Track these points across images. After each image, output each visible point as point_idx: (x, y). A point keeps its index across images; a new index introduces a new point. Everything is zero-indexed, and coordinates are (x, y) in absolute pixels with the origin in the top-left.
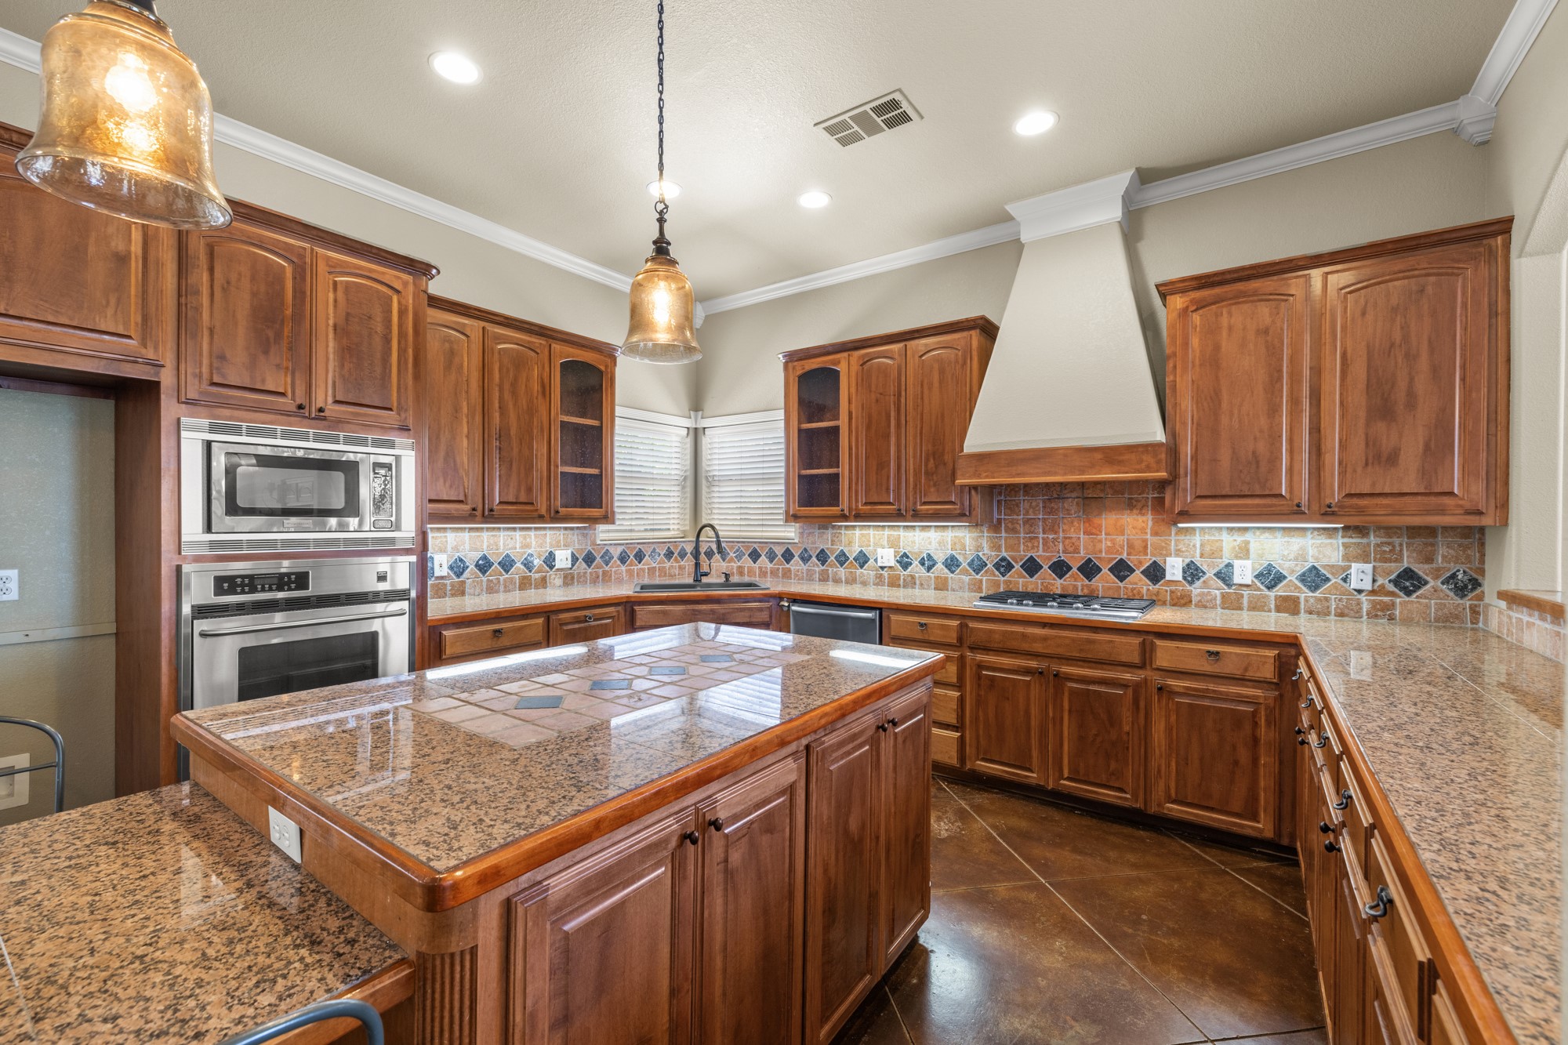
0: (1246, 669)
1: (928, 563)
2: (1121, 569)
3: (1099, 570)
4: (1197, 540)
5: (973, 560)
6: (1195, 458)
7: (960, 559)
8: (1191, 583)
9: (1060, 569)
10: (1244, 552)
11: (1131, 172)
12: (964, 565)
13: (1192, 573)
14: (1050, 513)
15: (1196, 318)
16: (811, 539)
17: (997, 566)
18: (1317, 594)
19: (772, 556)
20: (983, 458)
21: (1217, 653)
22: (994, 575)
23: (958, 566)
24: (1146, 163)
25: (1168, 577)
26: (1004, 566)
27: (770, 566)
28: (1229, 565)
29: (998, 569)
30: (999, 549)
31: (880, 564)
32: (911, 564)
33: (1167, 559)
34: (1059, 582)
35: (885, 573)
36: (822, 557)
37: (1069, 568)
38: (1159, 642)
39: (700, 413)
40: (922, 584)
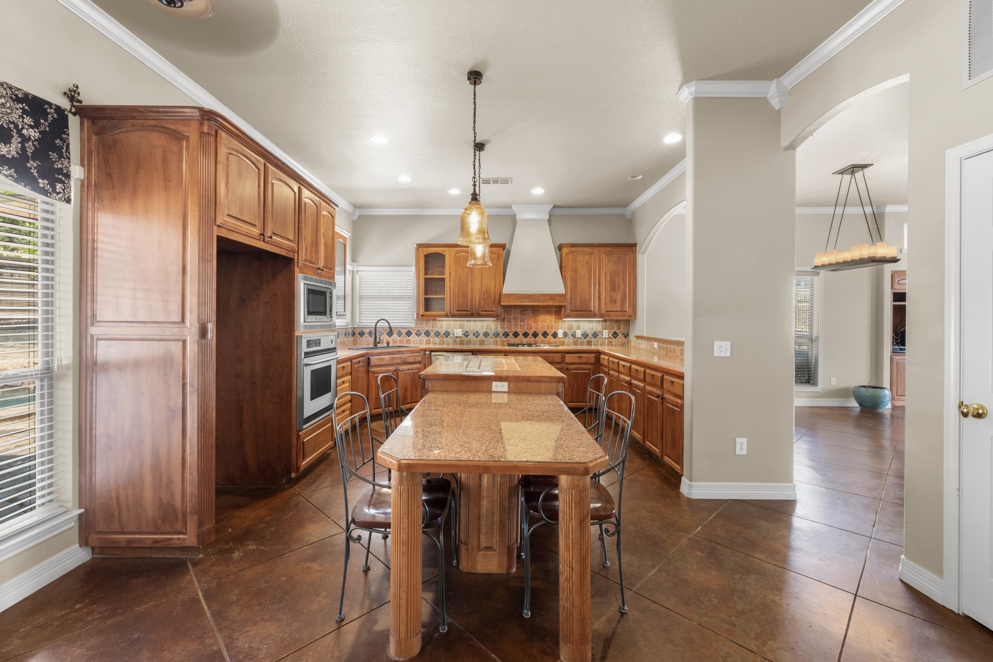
0: (588, 360)
1: (477, 335)
2: (545, 334)
3: (538, 335)
4: (566, 324)
5: (494, 333)
6: (571, 299)
7: (490, 333)
8: (565, 338)
9: (526, 335)
10: (578, 328)
11: (552, 206)
12: (491, 335)
13: (565, 334)
14: (522, 315)
15: (570, 256)
16: (421, 326)
17: (504, 335)
18: (596, 339)
19: (400, 334)
20: (510, 295)
21: (581, 357)
22: (503, 338)
23: (489, 335)
24: (557, 204)
25: (559, 336)
26: (506, 335)
27: (399, 338)
28: (575, 332)
29: (504, 336)
30: (504, 328)
31: (455, 336)
32: (469, 335)
33: (559, 330)
34: (525, 339)
35: (458, 339)
36: (427, 333)
37: (529, 335)
38: (566, 355)
39: (356, 263)
40: (474, 343)
